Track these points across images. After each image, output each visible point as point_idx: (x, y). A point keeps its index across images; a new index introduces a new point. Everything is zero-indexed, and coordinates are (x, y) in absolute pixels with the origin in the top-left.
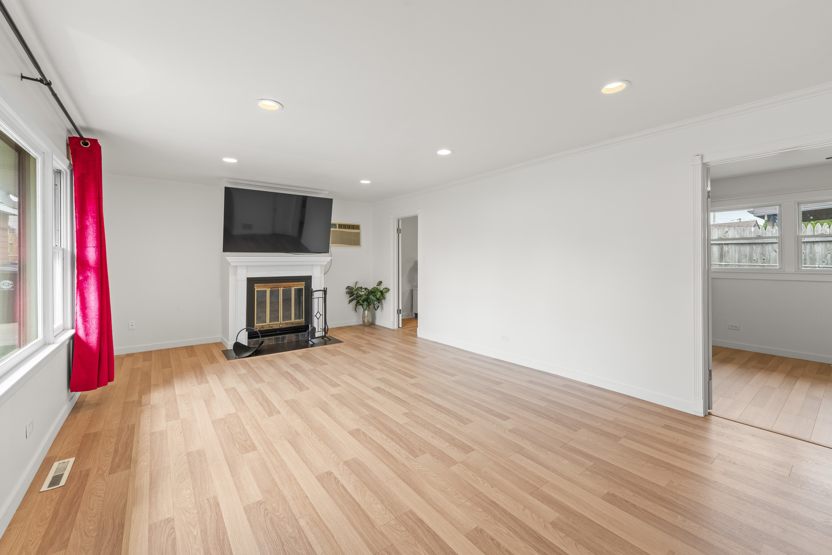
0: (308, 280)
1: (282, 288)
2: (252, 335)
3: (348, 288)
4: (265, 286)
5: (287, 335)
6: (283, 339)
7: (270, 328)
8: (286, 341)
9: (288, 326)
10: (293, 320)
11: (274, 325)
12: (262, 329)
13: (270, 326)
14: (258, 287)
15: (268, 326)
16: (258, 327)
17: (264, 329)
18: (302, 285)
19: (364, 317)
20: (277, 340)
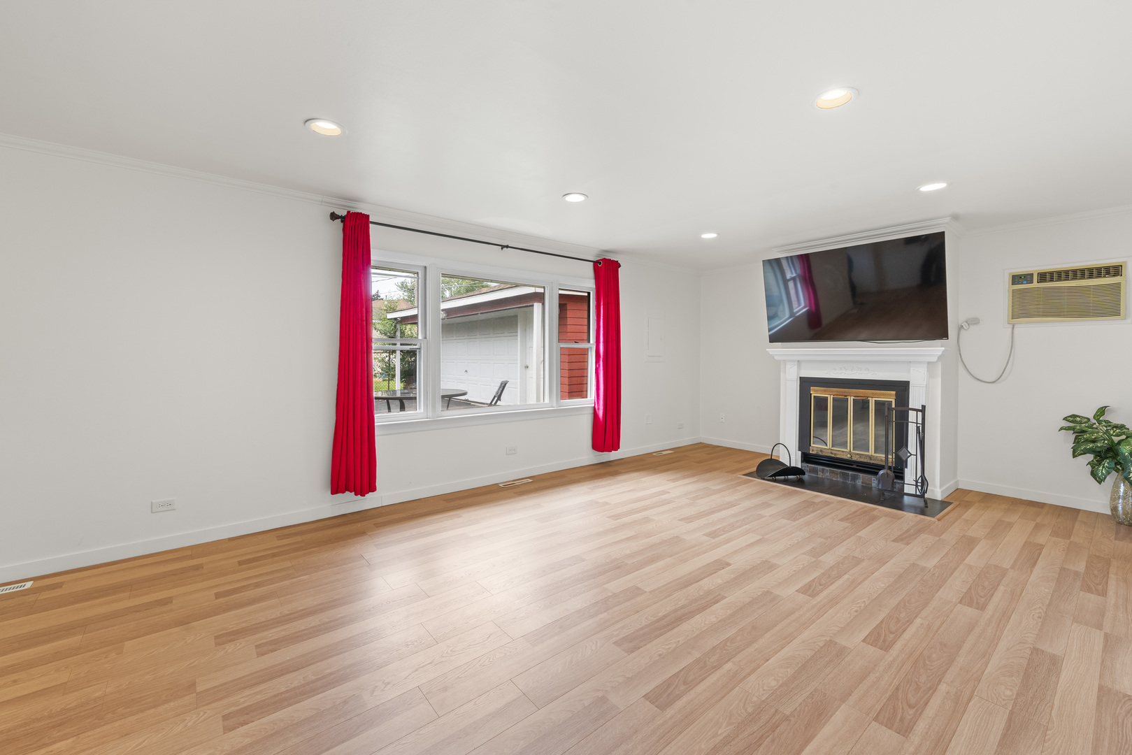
0: (902, 389)
1: (852, 398)
2: (806, 458)
3: (1072, 418)
4: (825, 391)
5: (861, 475)
6: (854, 478)
7: (833, 456)
8: (859, 483)
9: (862, 460)
10: (871, 452)
11: (839, 453)
12: (820, 453)
13: (833, 452)
14: (815, 391)
15: (830, 451)
16: (815, 449)
17: (824, 454)
18: (890, 397)
19: (1114, 497)
20: (845, 476)
